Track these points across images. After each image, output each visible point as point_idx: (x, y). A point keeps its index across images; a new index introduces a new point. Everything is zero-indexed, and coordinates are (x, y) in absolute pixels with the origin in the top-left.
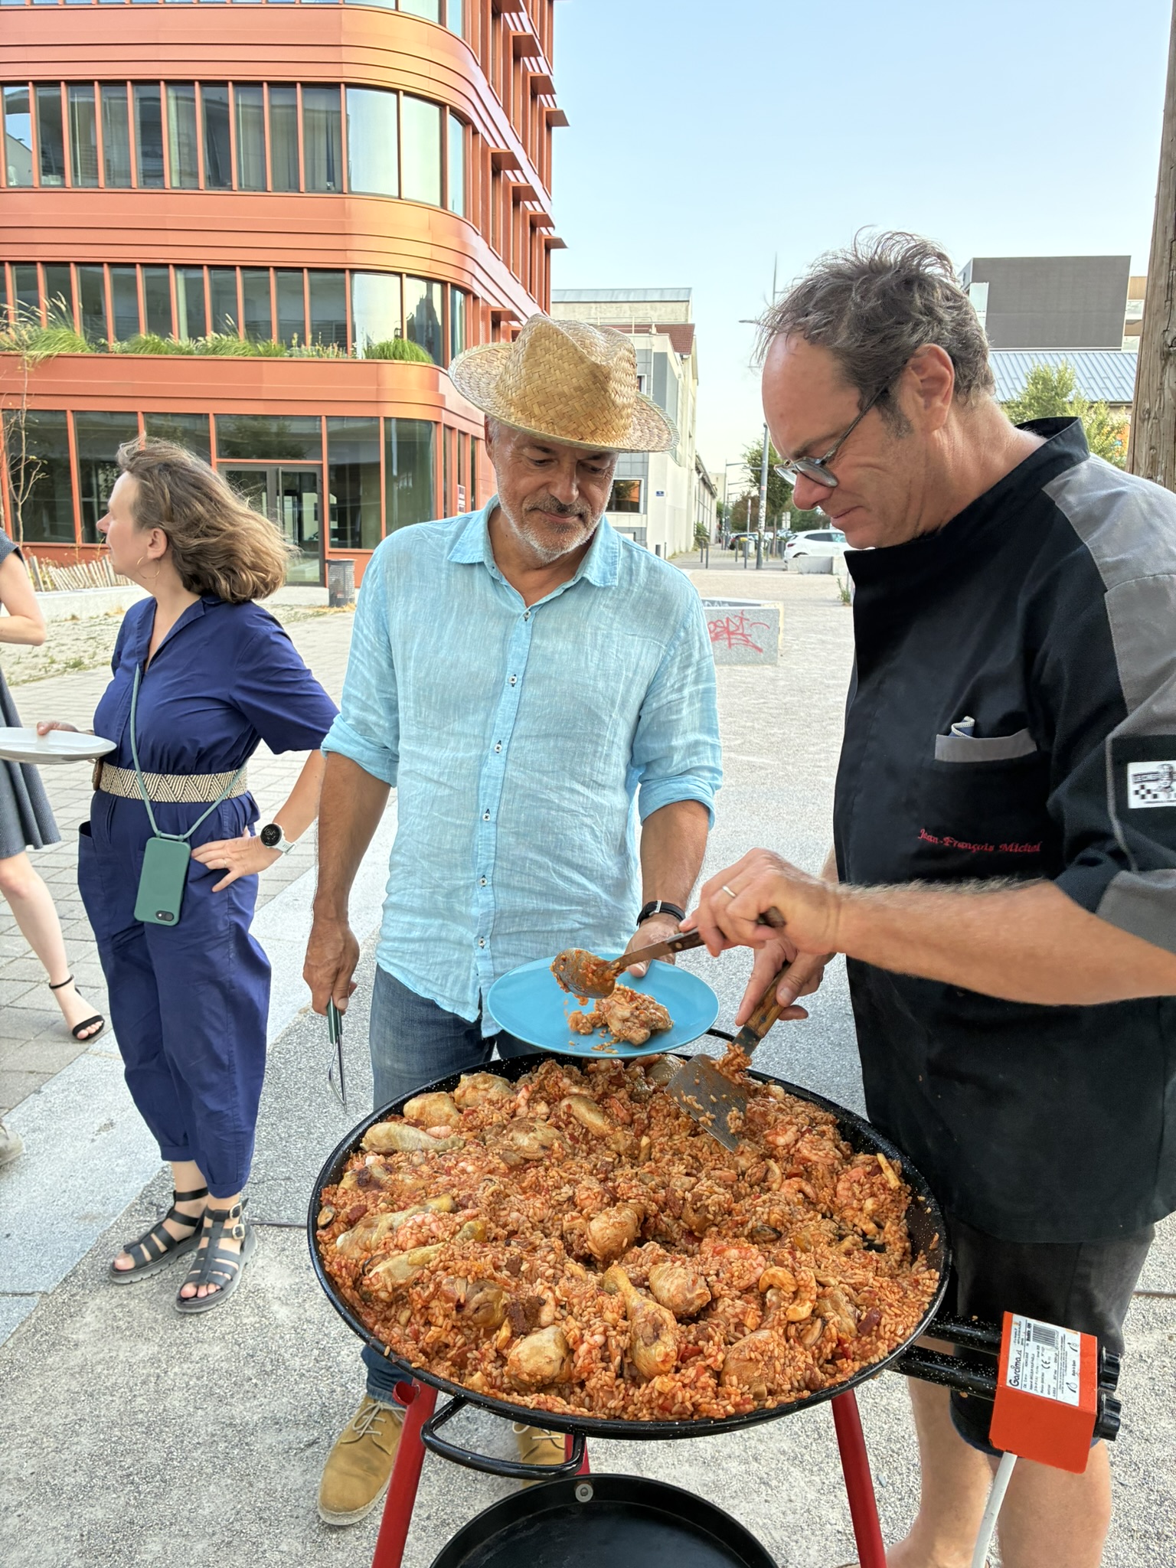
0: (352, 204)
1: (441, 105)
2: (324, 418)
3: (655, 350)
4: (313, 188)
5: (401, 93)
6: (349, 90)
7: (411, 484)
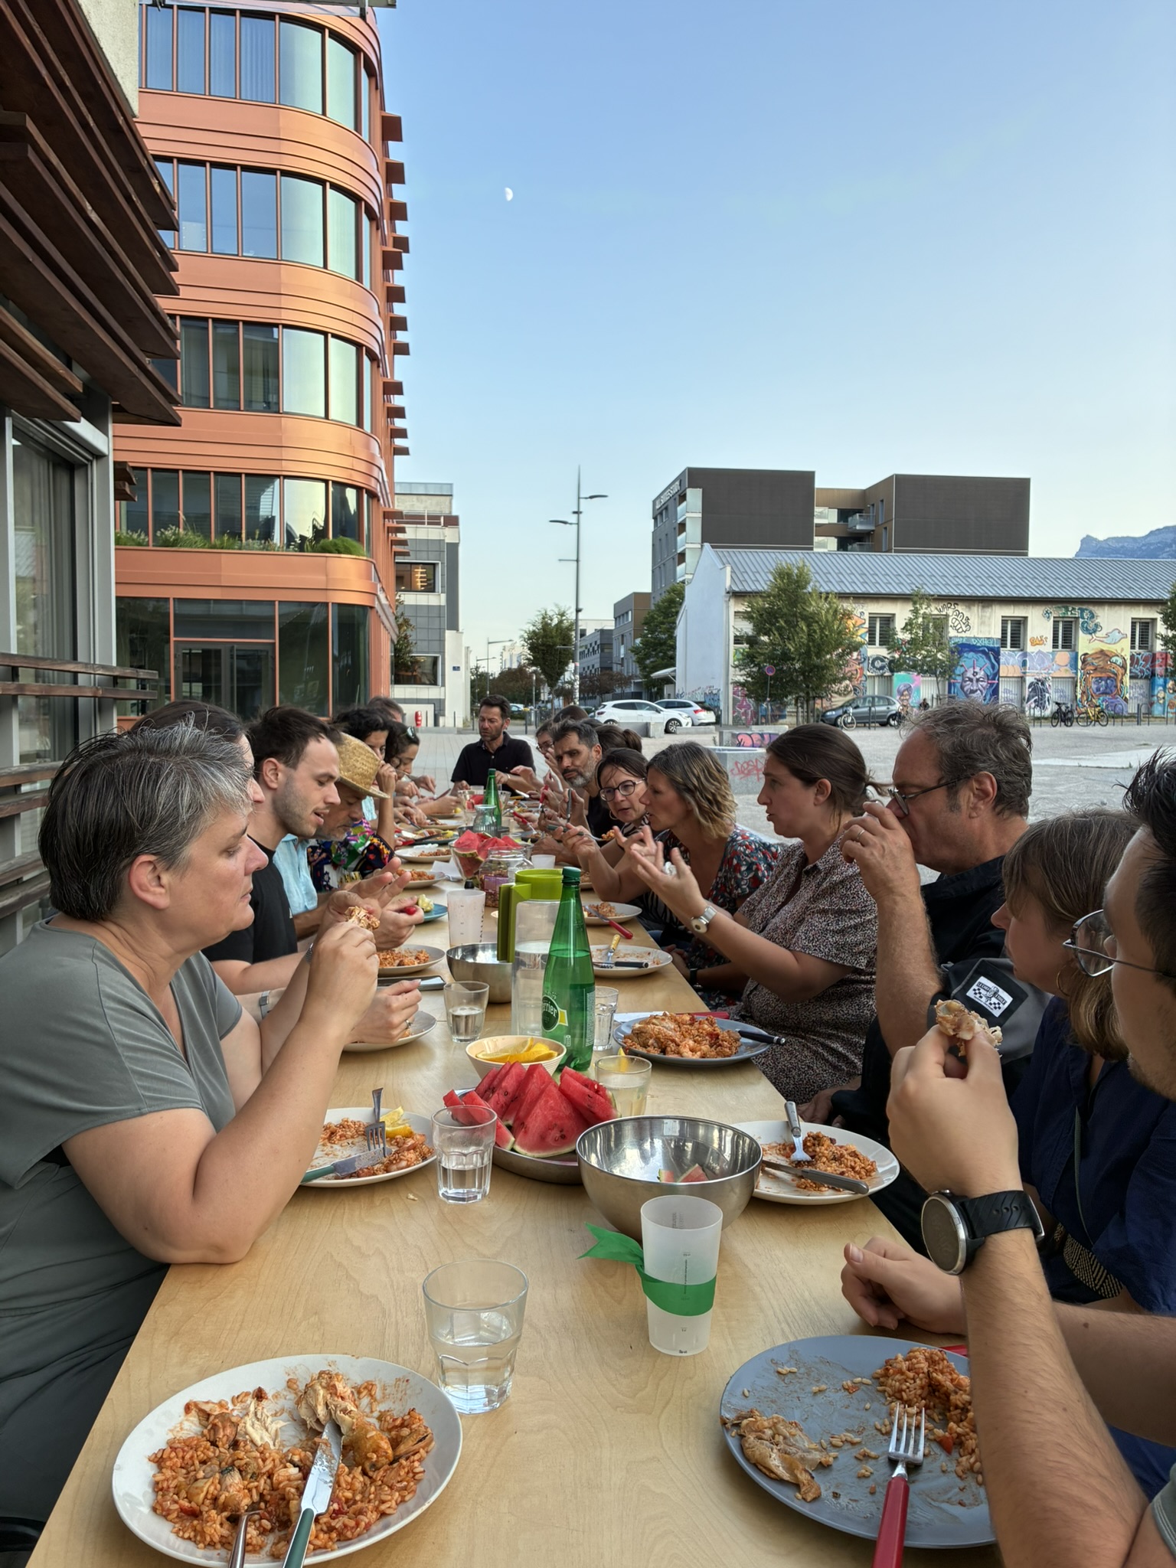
0: (285, 421)
1: (359, 346)
2: (277, 603)
3: (447, 541)
4: (249, 407)
5: (330, 335)
6: (285, 330)
7: (350, 662)
